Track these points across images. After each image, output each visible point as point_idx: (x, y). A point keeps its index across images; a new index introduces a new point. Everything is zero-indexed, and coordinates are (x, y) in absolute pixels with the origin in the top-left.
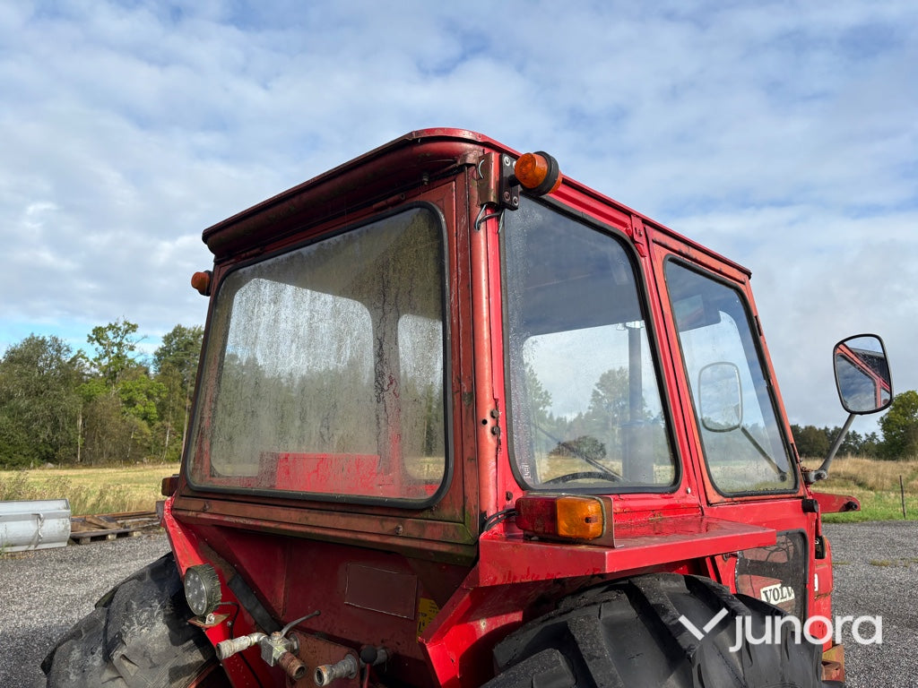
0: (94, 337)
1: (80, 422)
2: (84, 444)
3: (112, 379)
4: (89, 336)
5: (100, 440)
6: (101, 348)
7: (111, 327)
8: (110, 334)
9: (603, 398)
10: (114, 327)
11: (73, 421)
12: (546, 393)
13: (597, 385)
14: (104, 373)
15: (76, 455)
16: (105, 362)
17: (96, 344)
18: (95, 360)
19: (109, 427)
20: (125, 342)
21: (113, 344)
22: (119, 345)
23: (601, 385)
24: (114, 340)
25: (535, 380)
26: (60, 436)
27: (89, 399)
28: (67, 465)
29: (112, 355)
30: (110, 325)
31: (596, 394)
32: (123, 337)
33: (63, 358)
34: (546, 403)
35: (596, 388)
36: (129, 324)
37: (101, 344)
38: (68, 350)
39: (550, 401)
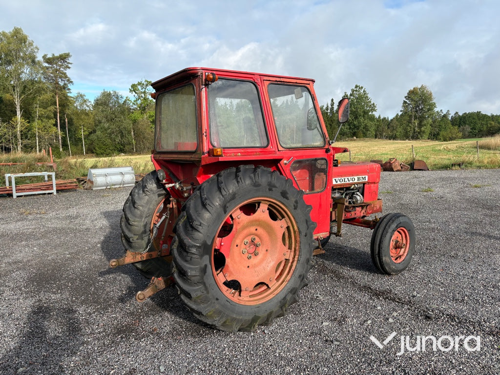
0: (132, 89)
1: (133, 133)
2: (136, 144)
3: (143, 110)
4: (130, 89)
5: (143, 142)
6: (136, 95)
7: (139, 84)
8: (139, 87)
9: (409, 104)
10: (141, 83)
11: (129, 132)
12: (373, 104)
13: (405, 97)
14: (140, 108)
15: (133, 149)
16: (139, 102)
17: (134, 93)
18: (134, 101)
19: (146, 135)
20: (147, 91)
21: (142, 93)
22: (145, 93)
23: (408, 97)
24: (142, 91)
25: (367, 97)
26: (125, 140)
27: (135, 121)
28: (130, 154)
29: (142, 98)
30: (139, 82)
31: (405, 102)
32: (145, 89)
33: (120, 101)
34: (373, 110)
35: (405, 100)
36: (147, 81)
37: (136, 93)
38: (122, 97)
39: (376, 109)
